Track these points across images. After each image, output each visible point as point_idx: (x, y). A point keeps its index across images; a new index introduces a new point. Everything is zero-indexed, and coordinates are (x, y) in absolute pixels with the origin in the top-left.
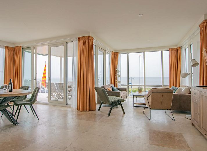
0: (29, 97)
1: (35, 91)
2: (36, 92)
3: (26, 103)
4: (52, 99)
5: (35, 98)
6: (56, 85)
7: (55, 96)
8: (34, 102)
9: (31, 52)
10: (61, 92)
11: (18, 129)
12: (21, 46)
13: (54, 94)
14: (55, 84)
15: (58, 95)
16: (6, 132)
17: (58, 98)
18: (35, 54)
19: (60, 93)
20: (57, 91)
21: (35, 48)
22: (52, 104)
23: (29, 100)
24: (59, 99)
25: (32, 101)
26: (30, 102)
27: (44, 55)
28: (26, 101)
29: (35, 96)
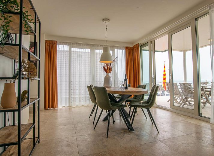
0: (146, 97)
1: (152, 91)
2: (154, 92)
3: (142, 105)
4: (175, 104)
5: (152, 100)
6: (179, 87)
7: (179, 101)
8: (151, 105)
9: (148, 50)
10: (187, 96)
11: (132, 139)
12: (138, 44)
13: (177, 97)
14: (178, 84)
15: (184, 100)
16: (119, 138)
17: (183, 104)
18: (152, 51)
19: (185, 97)
20: (182, 94)
21: (152, 42)
22: (176, 111)
23: (145, 102)
24: (185, 106)
25: (149, 103)
26: (146, 105)
27: (163, 52)
28: (143, 103)
29: (152, 97)
